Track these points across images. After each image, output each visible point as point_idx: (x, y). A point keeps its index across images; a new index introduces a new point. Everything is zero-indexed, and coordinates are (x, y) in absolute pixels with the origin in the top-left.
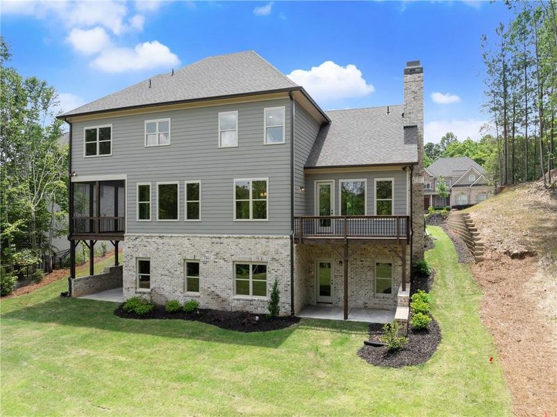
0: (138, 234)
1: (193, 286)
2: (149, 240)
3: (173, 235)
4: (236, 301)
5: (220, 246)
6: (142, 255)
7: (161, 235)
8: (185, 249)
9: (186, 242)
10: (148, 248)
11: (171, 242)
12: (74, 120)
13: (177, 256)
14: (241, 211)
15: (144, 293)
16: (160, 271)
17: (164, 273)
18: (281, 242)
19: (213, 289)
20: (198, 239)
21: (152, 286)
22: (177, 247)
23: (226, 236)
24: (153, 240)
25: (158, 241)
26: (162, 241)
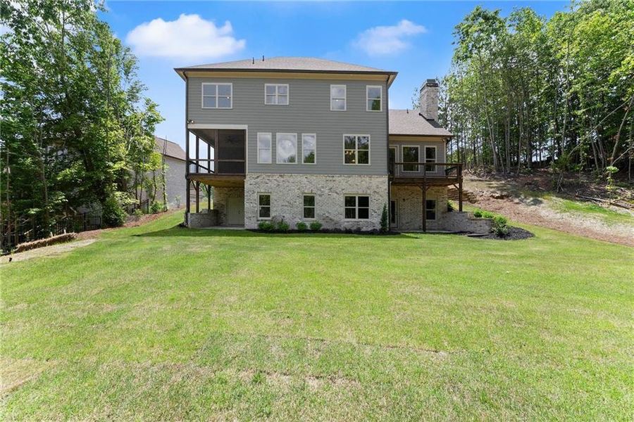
0: (260, 174)
1: (309, 213)
2: (270, 178)
3: (293, 175)
4: (346, 223)
5: (333, 183)
6: (263, 190)
7: (282, 175)
8: (303, 185)
9: (304, 180)
10: (269, 185)
11: (291, 180)
12: (190, 74)
13: (296, 191)
14: (349, 159)
15: (266, 220)
16: (281, 203)
17: (284, 204)
18: (381, 180)
19: (327, 215)
20: (315, 178)
21: (273, 214)
22: (296, 184)
23: (339, 175)
24: (275, 178)
25: (278, 179)
26: (282, 179)
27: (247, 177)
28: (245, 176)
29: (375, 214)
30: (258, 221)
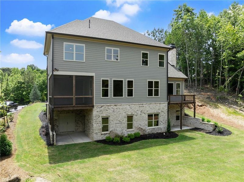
0: (102, 105)
1: (130, 126)
2: (109, 107)
3: (122, 104)
4: (148, 130)
5: (142, 108)
6: (104, 115)
7: (116, 104)
8: (127, 110)
9: (128, 107)
10: (108, 111)
11: (121, 107)
13: (124, 114)
14: (150, 93)
15: (106, 134)
16: (115, 122)
17: (117, 122)
18: (164, 105)
19: (140, 126)
20: (133, 105)
21: (110, 129)
22: (124, 110)
23: (145, 103)
24: (111, 107)
25: (114, 107)
26: (116, 107)
27: (95, 108)
28: (93, 106)
29: (162, 123)
30: (102, 134)
